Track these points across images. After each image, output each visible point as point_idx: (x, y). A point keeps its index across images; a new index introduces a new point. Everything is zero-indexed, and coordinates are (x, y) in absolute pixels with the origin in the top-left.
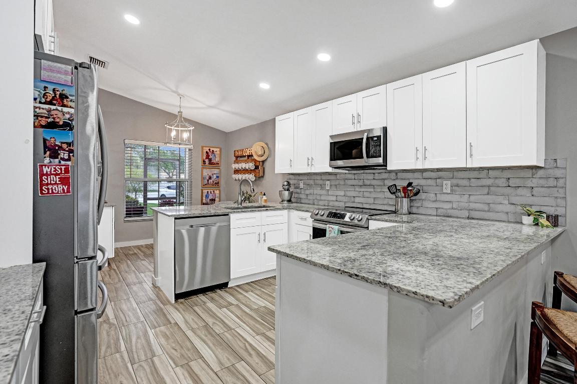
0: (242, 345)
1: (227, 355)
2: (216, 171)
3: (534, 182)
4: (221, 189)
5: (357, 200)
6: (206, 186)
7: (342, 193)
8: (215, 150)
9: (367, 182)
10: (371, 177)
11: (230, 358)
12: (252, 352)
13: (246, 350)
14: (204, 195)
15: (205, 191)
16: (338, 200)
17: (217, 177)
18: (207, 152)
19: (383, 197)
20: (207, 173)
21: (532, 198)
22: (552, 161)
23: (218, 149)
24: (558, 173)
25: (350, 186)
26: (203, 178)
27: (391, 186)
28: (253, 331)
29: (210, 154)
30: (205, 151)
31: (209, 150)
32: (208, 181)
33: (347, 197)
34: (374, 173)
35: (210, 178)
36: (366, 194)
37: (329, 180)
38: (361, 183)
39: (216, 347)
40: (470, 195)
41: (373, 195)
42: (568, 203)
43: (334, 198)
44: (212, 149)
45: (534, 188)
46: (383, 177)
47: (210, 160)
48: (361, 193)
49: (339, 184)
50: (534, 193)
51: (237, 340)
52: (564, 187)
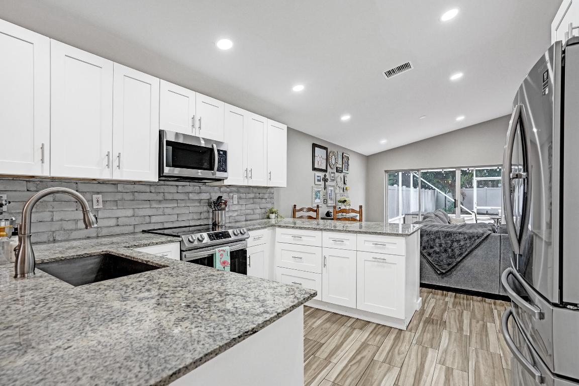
0: (354, 367)
1: (377, 369)
3: (266, 196)
5: (154, 219)
7: (130, 213)
9: (169, 197)
10: (174, 190)
11: (378, 367)
12: (359, 357)
13: (359, 361)
16: (119, 223)
19: (188, 212)
25: (143, 202)
28: (326, 366)
33: (137, 218)
34: (177, 186)
36: (168, 211)
37: (98, 193)
38: (160, 197)
39: (373, 381)
41: (177, 211)
43: (113, 222)
45: (267, 199)
46: (187, 191)
48: (161, 210)
49: (122, 200)
51: (350, 372)
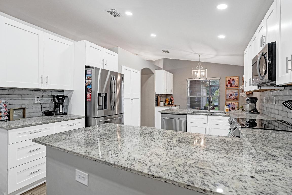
2: (235, 91)
4: (239, 102)
6: (228, 100)
7: (281, 108)
8: (234, 78)
15: (228, 103)
16: (279, 114)
17: (236, 94)
18: (229, 80)
20: (229, 92)
23: (237, 78)
26: (226, 95)
27: (287, 102)
29: (231, 81)
30: (227, 80)
31: (231, 79)
32: (230, 97)
35: (231, 95)
37: (275, 96)
44: (232, 78)
47: (231, 85)
49: (280, 100)
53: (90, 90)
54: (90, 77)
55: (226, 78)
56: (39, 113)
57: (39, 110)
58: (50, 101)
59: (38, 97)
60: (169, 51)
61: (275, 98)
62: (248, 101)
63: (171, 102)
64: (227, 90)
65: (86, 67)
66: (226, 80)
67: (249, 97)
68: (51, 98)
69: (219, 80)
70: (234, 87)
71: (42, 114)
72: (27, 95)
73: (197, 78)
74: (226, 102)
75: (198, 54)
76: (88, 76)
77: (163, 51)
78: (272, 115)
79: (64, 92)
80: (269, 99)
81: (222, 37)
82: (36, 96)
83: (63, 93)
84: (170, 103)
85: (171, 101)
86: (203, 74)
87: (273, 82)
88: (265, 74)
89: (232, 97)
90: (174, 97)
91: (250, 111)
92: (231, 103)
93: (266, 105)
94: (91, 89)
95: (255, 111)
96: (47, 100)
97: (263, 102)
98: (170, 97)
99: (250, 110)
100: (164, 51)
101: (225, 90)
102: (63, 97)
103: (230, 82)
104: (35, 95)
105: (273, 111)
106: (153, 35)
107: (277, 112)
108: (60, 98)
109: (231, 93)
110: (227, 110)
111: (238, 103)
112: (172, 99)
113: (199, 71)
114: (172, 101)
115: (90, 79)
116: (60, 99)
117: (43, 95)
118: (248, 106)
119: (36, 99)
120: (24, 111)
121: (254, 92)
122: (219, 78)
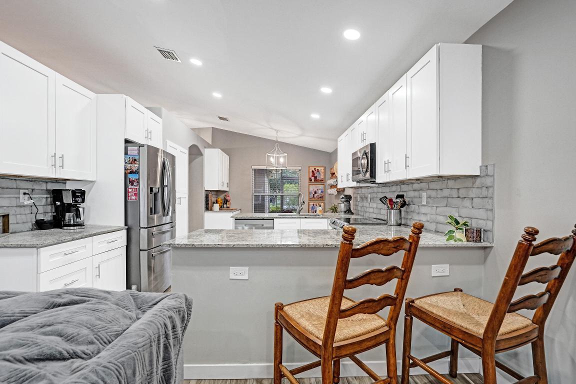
2: (321, 187)
3: (473, 193)
4: (326, 202)
6: (312, 199)
7: (376, 205)
8: (319, 169)
10: (388, 189)
14: (310, 207)
15: (311, 204)
16: (374, 211)
17: (322, 192)
18: (313, 171)
20: (313, 188)
21: (472, 210)
22: (484, 167)
23: (323, 168)
24: (488, 181)
26: (309, 193)
27: (383, 198)
29: (315, 172)
30: (311, 171)
31: (315, 169)
32: (314, 195)
33: (377, 210)
35: (316, 193)
40: (436, 207)
42: (496, 216)
44: (317, 168)
45: (474, 199)
47: (316, 178)
49: (374, 197)
50: (474, 205)
52: (492, 198)
53: (134, 181)
54: (135, 160)
55: (309, 167)
56: (26, 224)
57: (27, 219)
58: (44, 200)
59: (25, 194)
60: (229, 119)
61: (370, 195)
62: (343, 200)
63: (226, 204)
64: (310, 186)
65: (127, 141)
66: (309, 171)
67: (344, 195)
68: (45, 196)
69: (300, 170)
70: (319, 180)
71: (31, 227)
72: (7, 188)
73: (272, 166)
74: (309, 203)
75: (276, 130)
76: (131, 157)
77: (219, 117)
78: (367, 215)
79: (65, 183)
80: (363, 197)
81: (315, 116)
82: (22, 191)
83: (64, 185)
84: (225, 206)
85: (226, 201)
86: (282, 160)
87: (373, 180)
88: (366, 171)
89: (317, 195)
90: (230, 194)
91: (345, 212)
92: (315, 204)
93: (360, 204)
94: (137, 179)
95: (349, 211)
96: (40, 199)
97: (357, 201)
98: (224, 195)
99: (345, 210)
100: (221, 118)
101: (308, 185)
102: (83, 193)
103: (314, 174)
104: (20, 189)
105: (368, 210)
106: (217, 95)
107: (371, 210)
108: (77, 194)
109: (316, 190)
110: (320, 211)
111: (324, 204)
112: (227, 198)
113: (275, 155)
114: (228, 203)
115: (135, 164)
116: (78, 196)
117: (33, 190)
118: (343, 205)
119: (22, 196)
120: (6, 220)
121: (346, 189)
122: (300, 168)
